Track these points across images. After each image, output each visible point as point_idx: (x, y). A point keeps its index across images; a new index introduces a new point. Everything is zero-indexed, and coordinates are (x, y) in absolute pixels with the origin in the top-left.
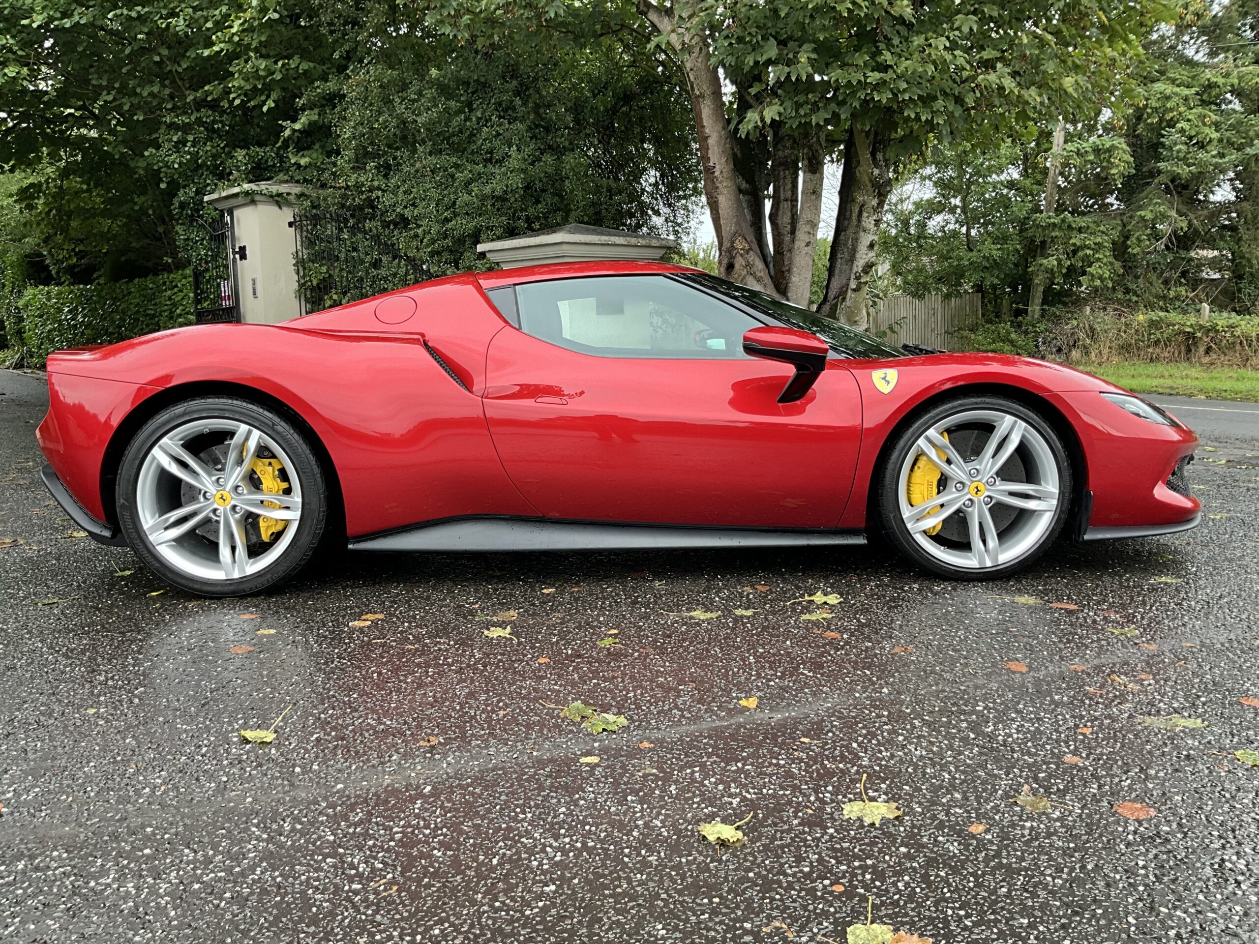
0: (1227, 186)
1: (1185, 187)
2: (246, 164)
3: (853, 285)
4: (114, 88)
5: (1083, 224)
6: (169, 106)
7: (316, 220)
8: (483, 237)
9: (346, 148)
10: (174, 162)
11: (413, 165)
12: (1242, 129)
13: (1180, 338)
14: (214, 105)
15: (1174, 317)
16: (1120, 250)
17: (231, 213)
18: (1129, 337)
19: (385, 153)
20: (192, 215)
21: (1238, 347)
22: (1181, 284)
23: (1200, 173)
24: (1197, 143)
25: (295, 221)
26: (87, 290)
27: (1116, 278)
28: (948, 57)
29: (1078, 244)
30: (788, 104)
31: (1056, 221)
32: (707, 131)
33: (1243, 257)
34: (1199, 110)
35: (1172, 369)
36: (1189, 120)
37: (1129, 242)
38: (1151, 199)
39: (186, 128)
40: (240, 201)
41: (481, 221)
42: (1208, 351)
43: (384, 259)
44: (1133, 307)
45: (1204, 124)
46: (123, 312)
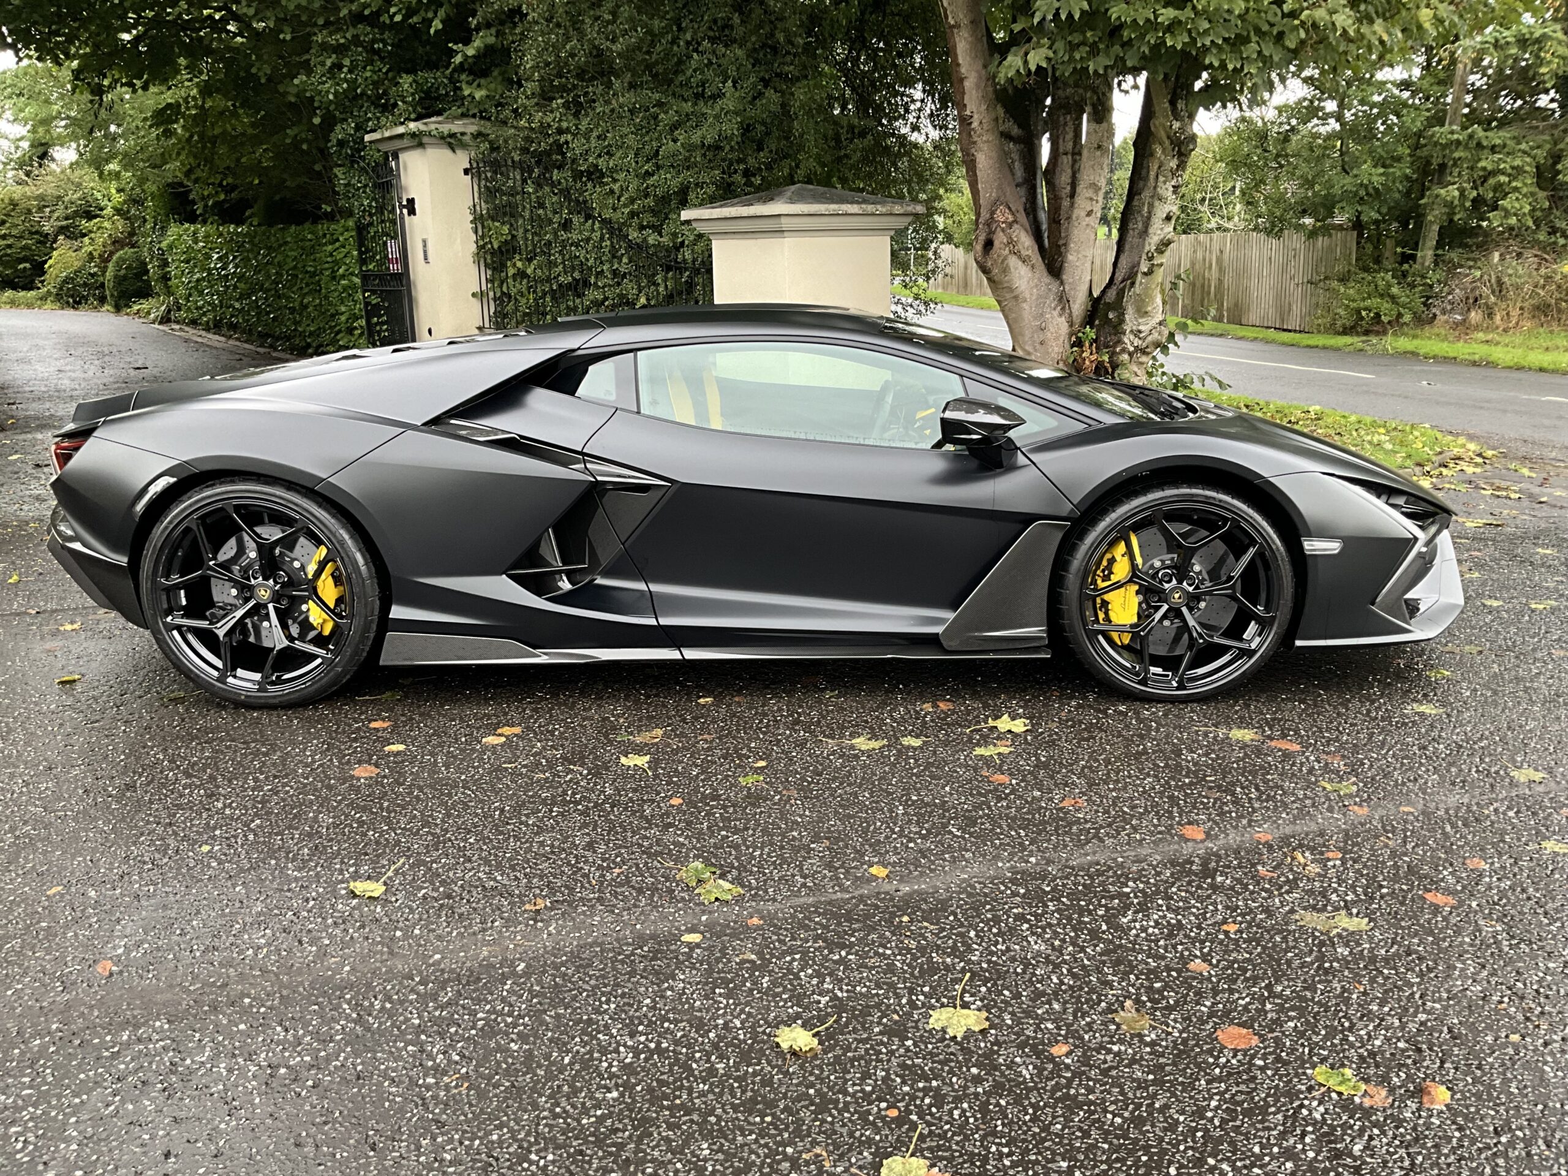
2: (413, 94)
3: (1144, 268)
5: (1498, 141)
6: (321, 22)
7: (496, 166)
8: (692, 196)
9: (529, 79)
10: (328, 92)
11: (608, 103)
14: (373, 20)
16: (1547, 175)
17: (396, 157)
18: (1548, 295)
19: (575, 87)
20: (353, 155)
25: (472, 168)
26: (238, 234)
27: (1539, 214)
29: (1490, 167)
30: (1060, 45)
31: (1461, 137)
32: (963, 70)
37: (1559, 167)
39: (341, 50)
40: (406, 142)
41: (688, 177)
43: (575, 220)
44: (1558, 253)
46: (279, 265)
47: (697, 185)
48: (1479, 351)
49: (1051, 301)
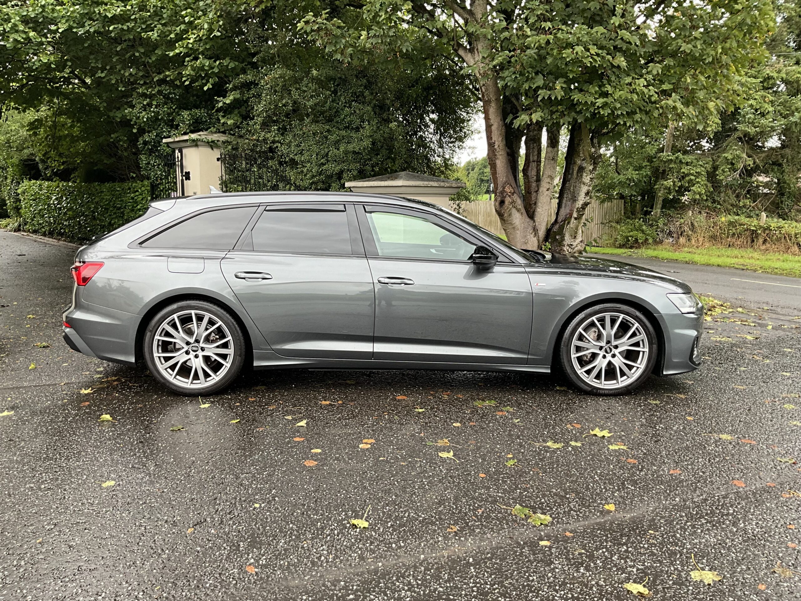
0: (776, 138)
1: (751, 139)
2: (189, 120)
3: (575, 215)
4: (106, 69)
5: (689, 160)
6: (142, 82)
7: (234, 157)
8: (345, 175)
9: (258, 116)
10: (143, 117)
11: (301, 129)
12: (787, 105)
13: (748, 233)
14: (171, 84)
15: (743, 219)
16: (712, 176)
17: (181, 151)
18: (716, 231)
19: (284, 121)
20: (153, 149)
21: (783, 240)
22: (747, 198)
23: (762, 132)
24: (760, 113)
25: (221, 158)
26: (70, 187)
27: (709, 194)
28: (646, 91)
29: (686, 172)
30: (546, 111)
31: (673, 158)
32: (492, 121)
33: (785, 183)
34: (762, 93)
35: (742, 252)
36: (755, 99)
37: (717, 173)
38: (731, 146)
39: (151, 97)
40: (188, 144)
41: (344, 166)
42: (765, 241)
44: (718, 212)
45: (765, 102)
46: (97, 203)
47: (348, 170)
48: (688, 257)
49: (530, 230)
